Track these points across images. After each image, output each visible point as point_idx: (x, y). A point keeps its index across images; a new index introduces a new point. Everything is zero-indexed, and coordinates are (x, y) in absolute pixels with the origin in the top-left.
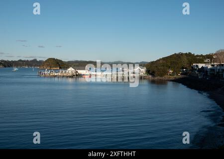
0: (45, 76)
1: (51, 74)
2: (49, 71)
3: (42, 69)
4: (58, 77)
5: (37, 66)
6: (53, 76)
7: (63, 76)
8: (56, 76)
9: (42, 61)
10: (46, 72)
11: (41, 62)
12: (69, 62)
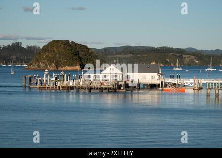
0: (43, 88)
1: (59, 84)
2: (54, 75)
3: (35, 70)
4: (77, 90)
5: (23, 61)
6: (64, 88)
7: (91, 89)
8: (72, 88)
9: (35, 48)
10: (45, 79)
11: (31, 50)
12: (105, 50)
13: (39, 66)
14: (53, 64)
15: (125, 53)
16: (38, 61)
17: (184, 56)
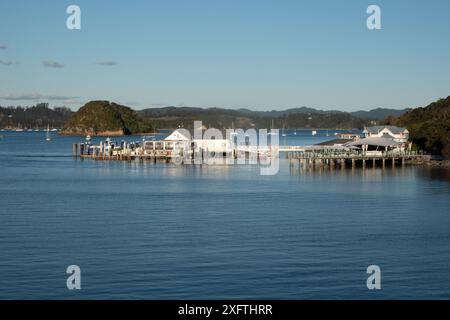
1: (116, 153)
7: (155, 158)
13: (75, 131)
14: (92, 129)
15: (170, 115)
16: (73, 125)
17: (238, 118)
